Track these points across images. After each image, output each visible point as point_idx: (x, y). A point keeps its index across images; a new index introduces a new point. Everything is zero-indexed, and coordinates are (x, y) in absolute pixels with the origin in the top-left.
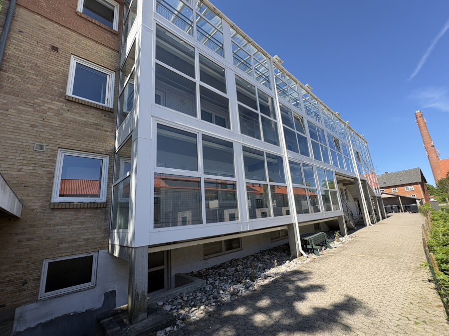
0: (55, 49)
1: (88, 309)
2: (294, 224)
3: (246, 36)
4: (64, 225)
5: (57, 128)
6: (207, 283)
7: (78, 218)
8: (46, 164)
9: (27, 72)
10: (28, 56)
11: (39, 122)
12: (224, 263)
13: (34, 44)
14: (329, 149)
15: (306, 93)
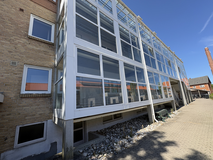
0: (22, 10)
1: (42, 152)
2: (151, 105)
3: (124, 4)
4: (28, 106)
5: (24, 53)
6: (106, 138)
7: (36, 102)
8: (18, 73)
9: (6, 22)
10: (7, 13)
11: (13, 49)
12: (114, 126)
13: (10, 7)
14: (166, 65)
15: (154, 36)
